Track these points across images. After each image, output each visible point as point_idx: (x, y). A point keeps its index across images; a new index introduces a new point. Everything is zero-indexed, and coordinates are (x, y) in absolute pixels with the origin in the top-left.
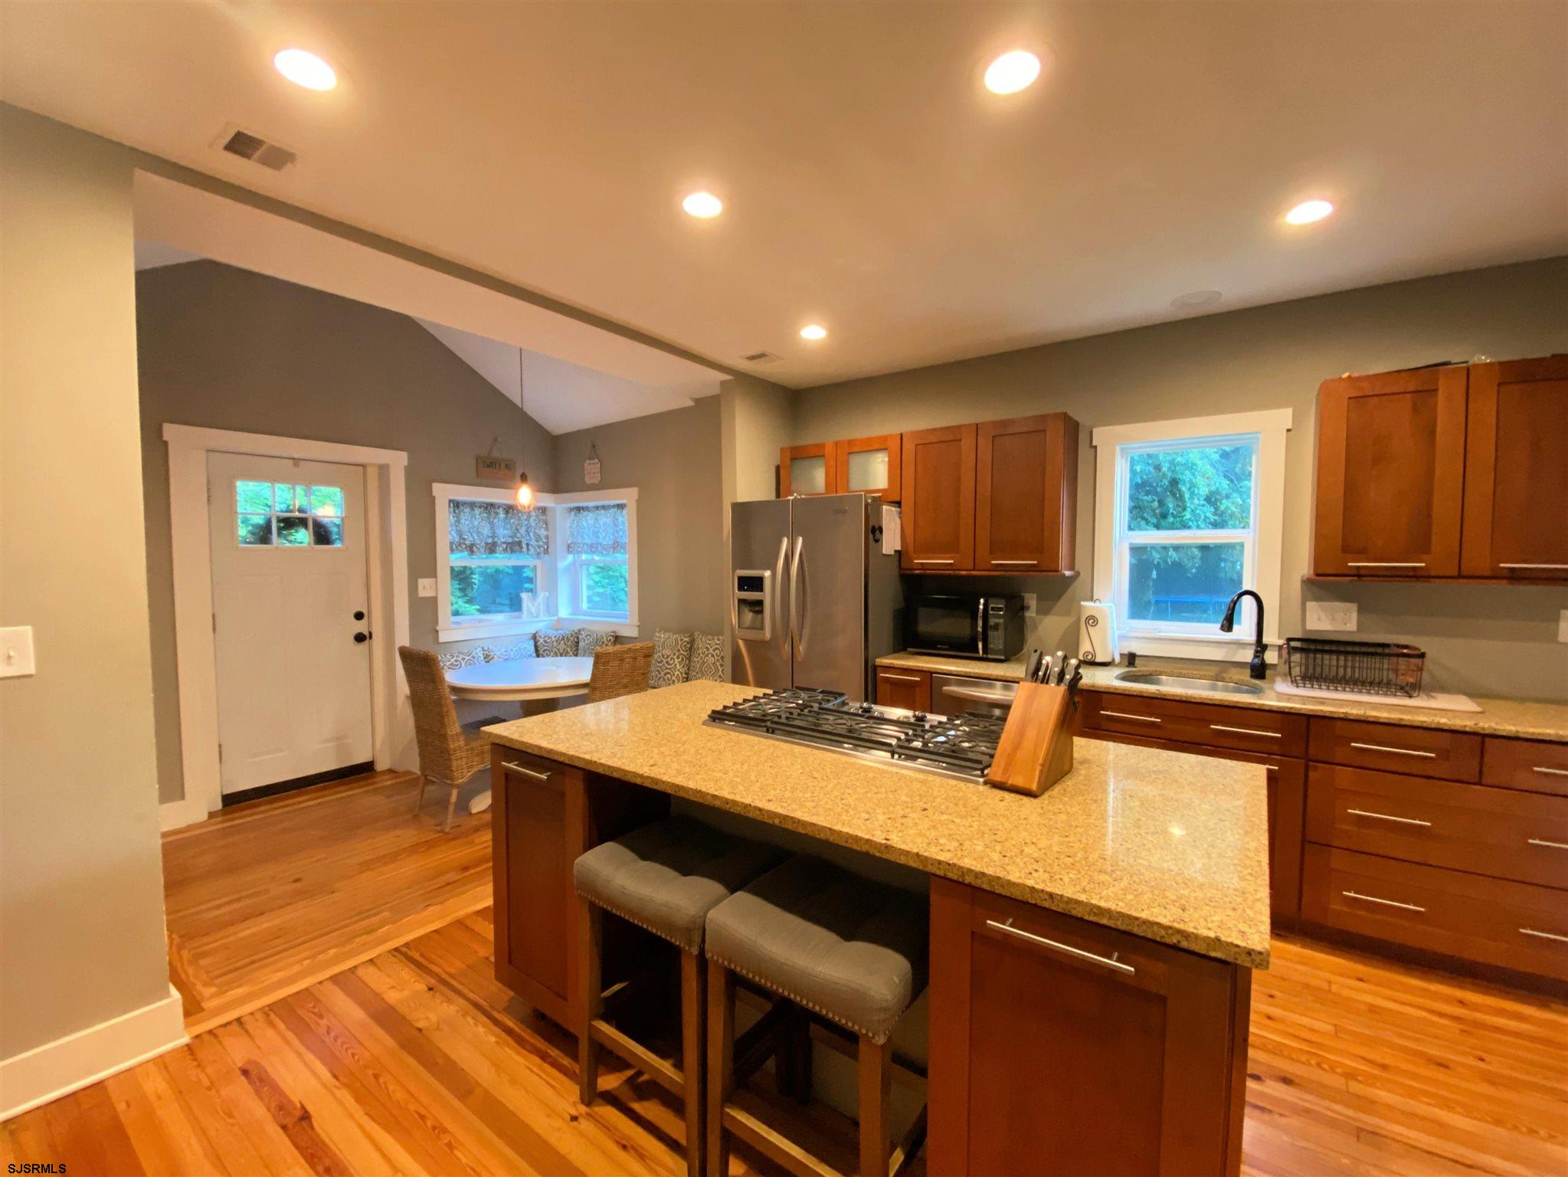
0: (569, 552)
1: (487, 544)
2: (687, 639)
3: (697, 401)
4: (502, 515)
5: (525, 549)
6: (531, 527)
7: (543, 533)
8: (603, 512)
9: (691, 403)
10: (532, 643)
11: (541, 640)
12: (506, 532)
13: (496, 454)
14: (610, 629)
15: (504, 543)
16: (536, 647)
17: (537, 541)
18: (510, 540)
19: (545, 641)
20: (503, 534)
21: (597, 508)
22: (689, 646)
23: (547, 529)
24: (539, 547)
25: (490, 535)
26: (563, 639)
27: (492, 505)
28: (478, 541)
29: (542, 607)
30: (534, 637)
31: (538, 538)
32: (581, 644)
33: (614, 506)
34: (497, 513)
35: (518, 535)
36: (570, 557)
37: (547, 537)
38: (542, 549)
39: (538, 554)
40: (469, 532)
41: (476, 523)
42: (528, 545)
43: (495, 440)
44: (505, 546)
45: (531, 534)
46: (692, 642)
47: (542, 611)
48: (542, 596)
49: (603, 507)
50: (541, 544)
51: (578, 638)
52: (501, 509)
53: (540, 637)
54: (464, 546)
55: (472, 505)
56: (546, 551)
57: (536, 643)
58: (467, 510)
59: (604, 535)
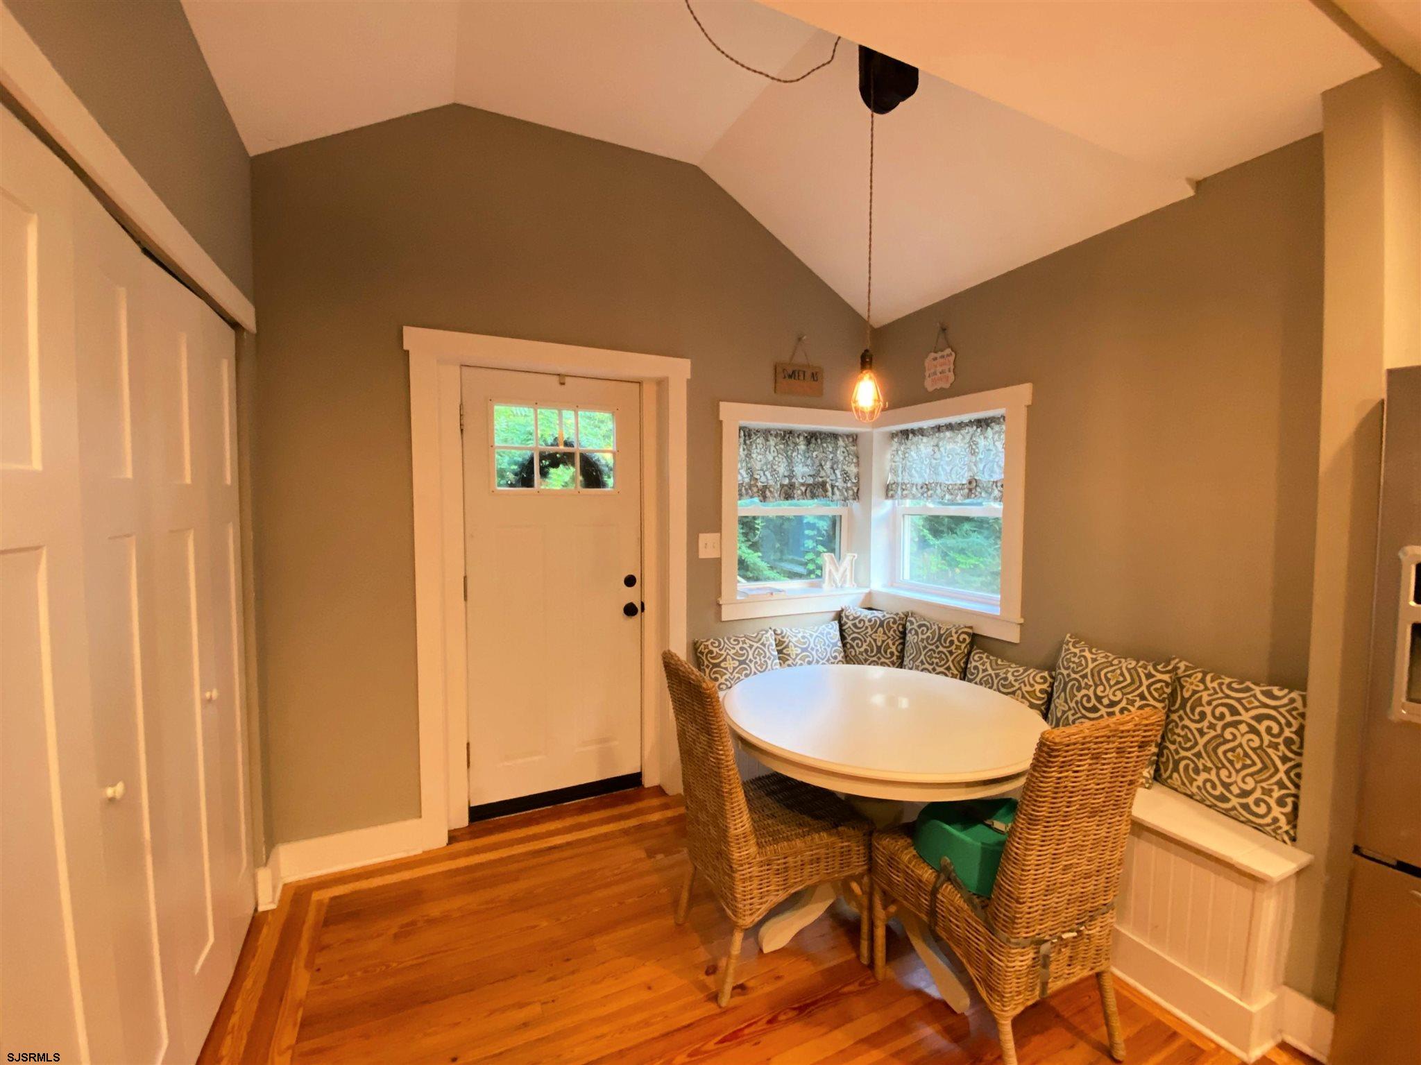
0: (887, 497)
1: (782, 486)
4: (802, 447)
5: (829, 494)
6: (837, 463)
7: (852, 470)
11: (850, 624)
12: (806, 469)
13: (800, 359)
15: (803, 484)
16: (842, 631)
17: (845, 481)
20: (802, 471)
23: (858, 464)
24: (847, 489)
26: (881, 625)
27: (791, 433)
28: (771, 482)
30: (839, 617)
31: (846, 476)
34: (796, 444)
35: (823, 474)
37: (857, 476)
38: (851, 492)
39: (845, 499)
40: (762, 470)
41: (770, 458)
42: (833, 487)
43: (800, 339)
44: (803, 489)
45: (838, 472)
47: (848, 577)
50: (849, 485)
51: (904, 627)
52: (801, 438)
53: (847, 617)
54: (755, 490)
55: (766, 433)
56: (856, 496)
57: (841, 626)
58: (760, 441)
59: (948, 469)
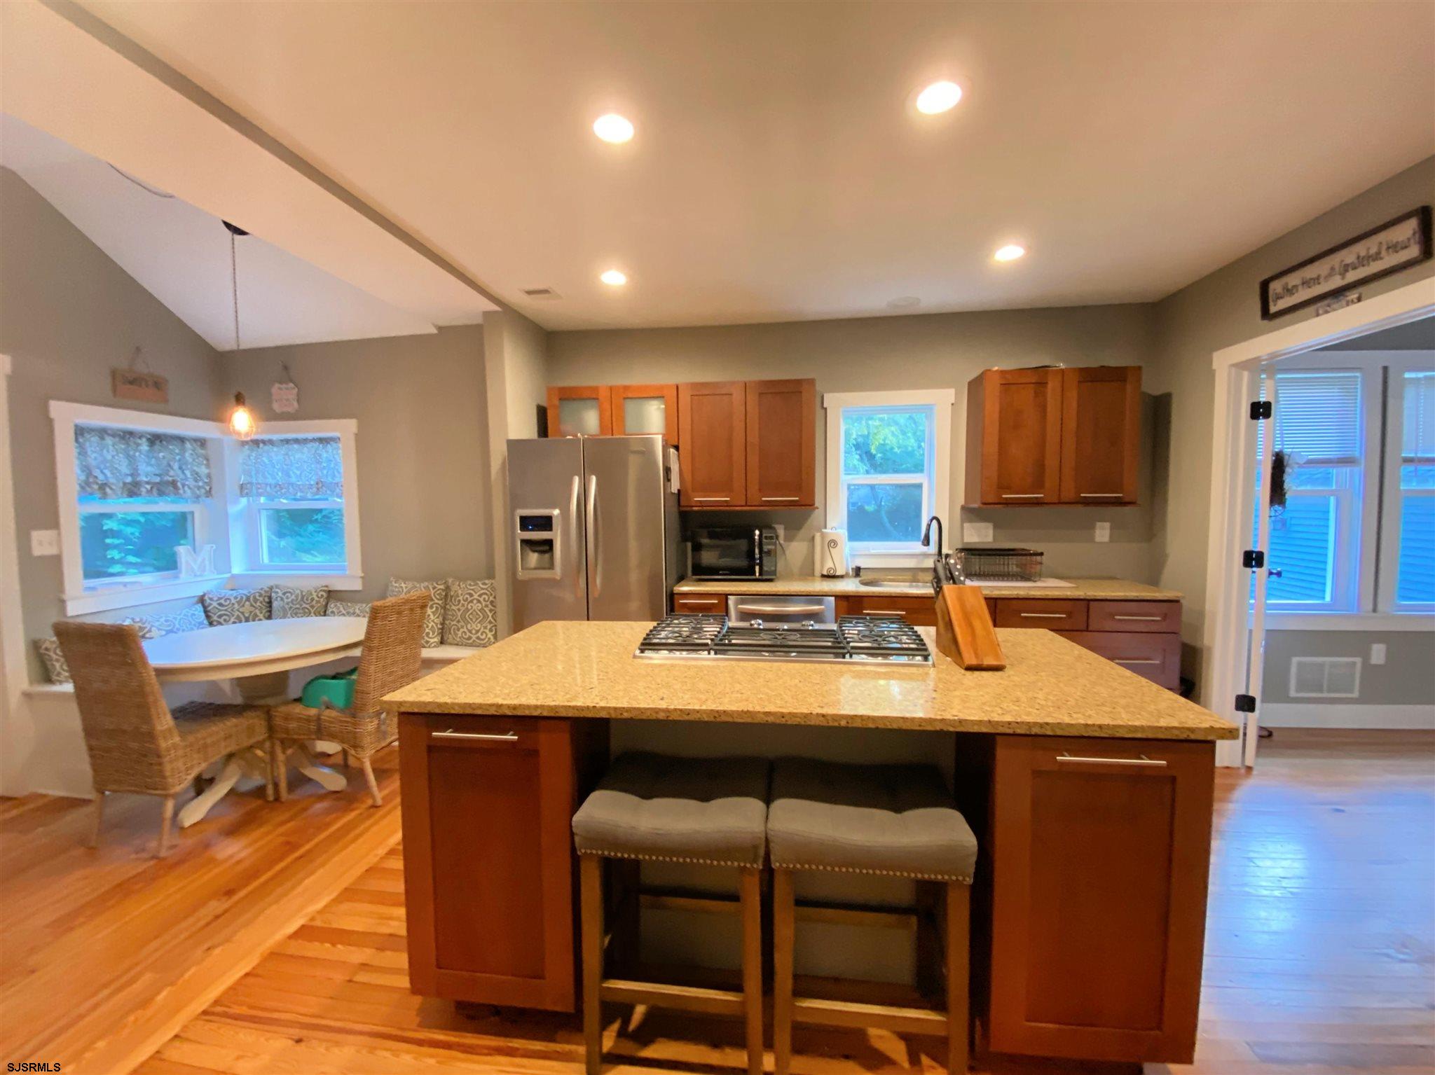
0: (242, 495)
1: (125, 484)
2: (442, 587)
3: (440, 328)
4: (145, 447)
5: (181, 491)
6: (186, 463)
7: (203, 470)
8: (296, 446)
9: (435, 331)
10: (200, 607)
11: (215, 604)
12: (149, 469)
13: (141, 368)
14: (320, 583)
15: (148, 483)
16: (206, 612)
17: (196, 481)
18: (158, 480)
19: (220, 605)
20: (147, 471)
21: (287, 441)
22: (444, 594)
23: (208, 466)
24: (199, 488)
25: (128, 472)
26: (248, 599)
27: (131, 433)
28: (112, 480)
29: (207, 562)
30: (202, 600)
31: (197, 476)
32: (275, 604)
33: (314, 440)
34: (138, 445)
35: (172, 473)
36: (244, 501)
37: (209, 476)
38: (203, 491)
39: (198, 497)
40: (99, 468)
41: (109, 457)
42: (183, 486)
43: (138, 349)
44: (148, 487)
45: (188, 473)
46: (448, 588)
47: (207, 568)
48: (207, 551)
49: (297, 441)
50: (201, 484)
51: (270, 597)
52: (144, 440)
53: (211, 599)
54: (96, 487)
55: (102, 432)
56: (209, 493)
57: (205, 607)
58: (95, 439)
59: (298, 473)
